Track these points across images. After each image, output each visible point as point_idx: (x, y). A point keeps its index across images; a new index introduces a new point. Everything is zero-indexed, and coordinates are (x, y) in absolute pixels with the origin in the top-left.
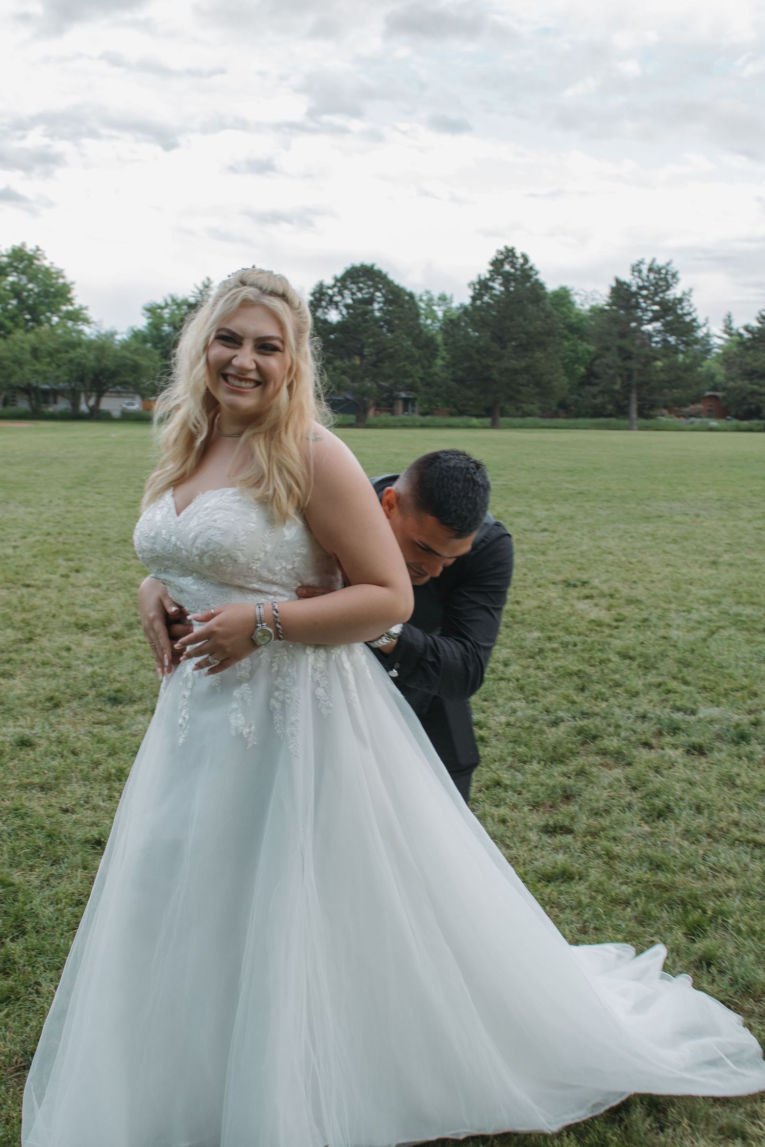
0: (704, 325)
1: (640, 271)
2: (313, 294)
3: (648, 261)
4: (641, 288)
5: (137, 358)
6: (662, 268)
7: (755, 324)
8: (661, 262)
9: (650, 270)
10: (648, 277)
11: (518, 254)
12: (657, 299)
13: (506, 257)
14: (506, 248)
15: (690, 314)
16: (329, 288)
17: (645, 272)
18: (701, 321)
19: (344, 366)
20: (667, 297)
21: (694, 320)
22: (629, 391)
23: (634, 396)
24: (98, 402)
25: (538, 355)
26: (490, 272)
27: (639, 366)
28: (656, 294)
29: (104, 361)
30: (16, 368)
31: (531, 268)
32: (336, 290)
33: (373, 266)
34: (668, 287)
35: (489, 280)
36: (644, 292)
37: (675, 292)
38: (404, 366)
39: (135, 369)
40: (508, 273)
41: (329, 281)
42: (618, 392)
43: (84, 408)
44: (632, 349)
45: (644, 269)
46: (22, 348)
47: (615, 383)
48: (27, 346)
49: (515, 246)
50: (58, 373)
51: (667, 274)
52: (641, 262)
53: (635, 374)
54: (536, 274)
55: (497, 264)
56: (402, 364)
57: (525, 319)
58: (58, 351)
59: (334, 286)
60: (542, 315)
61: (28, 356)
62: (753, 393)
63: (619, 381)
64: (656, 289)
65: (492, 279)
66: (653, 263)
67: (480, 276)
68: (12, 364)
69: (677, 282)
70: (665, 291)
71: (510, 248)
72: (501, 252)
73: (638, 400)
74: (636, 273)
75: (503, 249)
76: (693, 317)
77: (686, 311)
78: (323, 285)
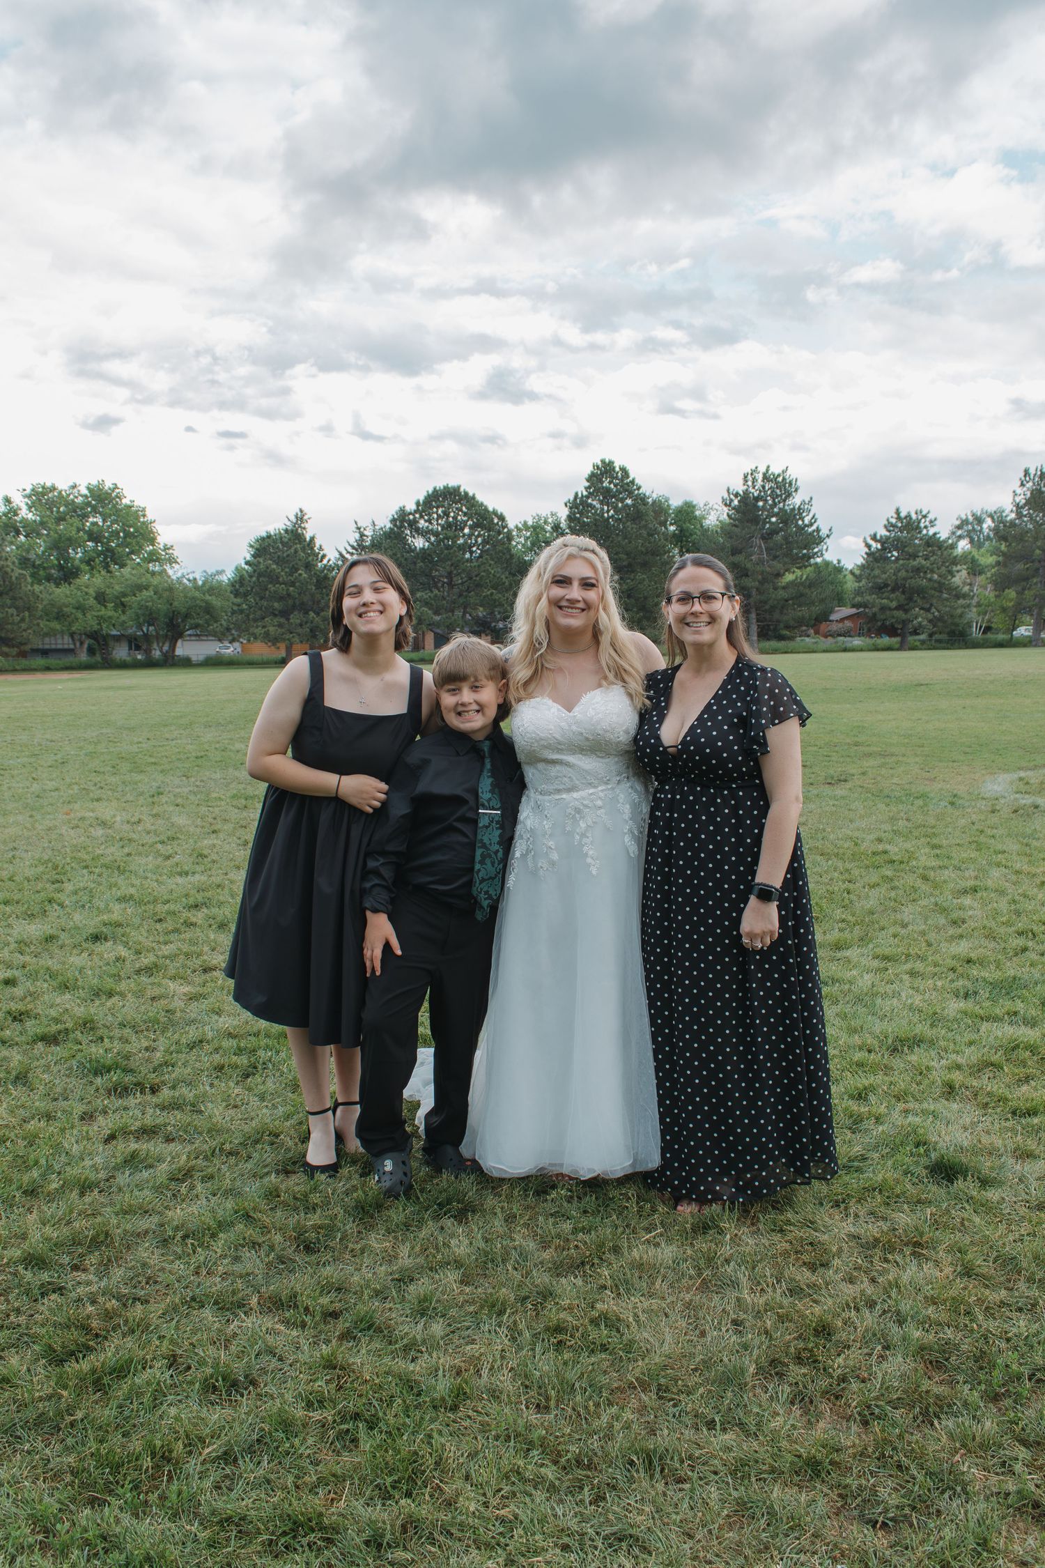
0: (828, 536)
1: (754, 480)
2: (393, 521)
3: (762, 469)
4: (757, 499)
5: (208, 597)
6: (779, 475)
7: (882, 532)
8: (776, 470)
9: (766, 478)
10: (763, 487)
11: (617, 469)
12: (776, 510)
13: (606, 472)
14: (603, 461)
15: (811, 524)
16: (410, 514)
17: (760, 482)
18: (824, 532)
19: (425, 597)
20: (786, 507)
21: (818, 530)
23: (753, 616)
24: (173, 648)
25: (640, 576)
26: (586, 488)
28: (775, 505)
29: (176, 603)
30: (80, 615)
31: (633, 482)
32: (417, 516)
33: (459, 487)
34: (789, 495)
35: (588, 497)
36: (761, 504)
37: (796, 500)
38: (492, 594)
39: (208, 610)
40: (608, 490)
41: (411, 507)
43: (157, 654)
44: (749, 565)
45: (760, 477)
46: (87, 593)
48: (91, 591)
49: (613, 460)
50: (123, 618)
51: (784, 479)
52: (754, 471)
53: (754, 592)
54: (639, 489)
55: (594, 479)
57: (625, 538)
58: (124, 595)
59: (416, 512)
60: (644, 532)
61: (92, 601)
62: (883, 609)
64: (774, 499)
65: (590, 495)
66: (767, 471)
67: (577, 494)
68: (74, 611)
69: (796, 490)
70: (785, 501)
71: (607, 461)
72: (598, 467)
73: (758, 621)
74: (750, 483)
75: (600, 463)
76: (814, 527)
77: (806, 521)
78: (405, 511)
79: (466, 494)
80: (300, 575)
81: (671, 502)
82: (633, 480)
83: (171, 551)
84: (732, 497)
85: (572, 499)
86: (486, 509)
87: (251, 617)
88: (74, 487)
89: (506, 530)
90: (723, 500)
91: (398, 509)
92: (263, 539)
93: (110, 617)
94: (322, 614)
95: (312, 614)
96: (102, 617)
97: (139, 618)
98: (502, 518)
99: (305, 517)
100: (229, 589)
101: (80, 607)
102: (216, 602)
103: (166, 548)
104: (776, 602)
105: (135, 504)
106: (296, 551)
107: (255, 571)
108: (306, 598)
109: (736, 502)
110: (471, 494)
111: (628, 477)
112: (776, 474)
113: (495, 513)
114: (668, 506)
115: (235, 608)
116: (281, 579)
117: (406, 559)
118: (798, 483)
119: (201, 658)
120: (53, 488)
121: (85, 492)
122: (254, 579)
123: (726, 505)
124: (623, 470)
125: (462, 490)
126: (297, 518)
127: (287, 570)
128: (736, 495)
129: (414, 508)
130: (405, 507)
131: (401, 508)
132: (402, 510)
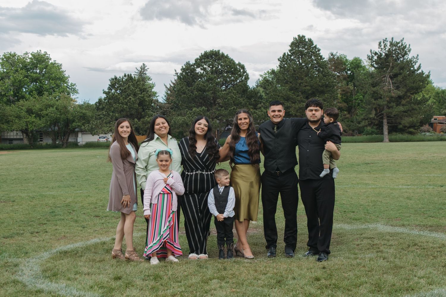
1: (385, 45)
2: (183, 69)
3: (389, 39)
4: (387, 56)
5: (84, 111)
6: (399, 43)
9: (392, 44)
10: (390, 49)
11: (307, 40)
12: (399, 62)
14: (299, 36)
15: (418, 70)
16: (192, 65)
17: (388, 47)
20: (404, 60)
22: (382, 118)
23: (385, 121)
26: (290, 51)
27: (385, 103)
28: (398, 59)
30: (17, 121)
31: (315, 47)
32: (195, 67)
33: (219, 51)
34: (406, 54)
35: (291, 55)
37: (410, 56)
38: (234, 109)
40: (302, 51)
42: (374, 119)
45: (388, 44)
46: (22, 109)
47: (371, 114)
49: (304, 35)
51: (402, 45)
52: (385, 40)
53: (385, 108)
54: (319, 50)
55: (294, 45)
56: (232, 108)
58: (41, 110)
59: (195, 64)
63: (374, 112)
64: (397, 56)
66: (392, 40)
67: (285, 54)
68: (14, 119)
69: (409, 51)
70: (403, 56)
71: (301, 36)
72: (296, 39)
73: (388, 123)
74: (382, 47)
75: (297, 37)
76: (420, 71)
77: (416, 68)
78: (189, 64)
79: (223, 54)
80: (130, 99)
81: (347, 58)
82: (316, 46)
83: (75, 87)
84: (373, 55)
85: (282, 56)
86: (234, 63)
87: (104, 121)
88: (27, 54)
89: (245, 74)
90: (368, 56)
91: (186, 63)
92: (113, 79)
93: (33, 122)
94: (142, 120)
95: (136, 120)
96: (29, 122)
97: (48, 122)
98: (243, 67)
99: (146, 68)
100: (95, 106)
101: (19, 117)
102: (89, 114)
103: (72, 85)
104: (397, 113)
105: (57, 62)
106: (129, 87)
107: (107, 97)
108: (133, 112)
109: (375, 58)
110: (225, 55)
111: (313, 44)
112: (398, 41)
113: (239, 64)
114: (346, 60)
115: (98, 117)
116: (120, 101)
117: (188, 90)
118: (411, 47)
119: (84, 143)
120: (14, 55)
121: (30, 56)
122: (106, 101)
123: (369, 59)
124: (310, 40)
125: (221, 52)
126: (141, 68)
127: (124, 96)
128: (376, 54)
129: (194, 62)
130: (189, 62)
131: (187, 63)
132: (188, 64)
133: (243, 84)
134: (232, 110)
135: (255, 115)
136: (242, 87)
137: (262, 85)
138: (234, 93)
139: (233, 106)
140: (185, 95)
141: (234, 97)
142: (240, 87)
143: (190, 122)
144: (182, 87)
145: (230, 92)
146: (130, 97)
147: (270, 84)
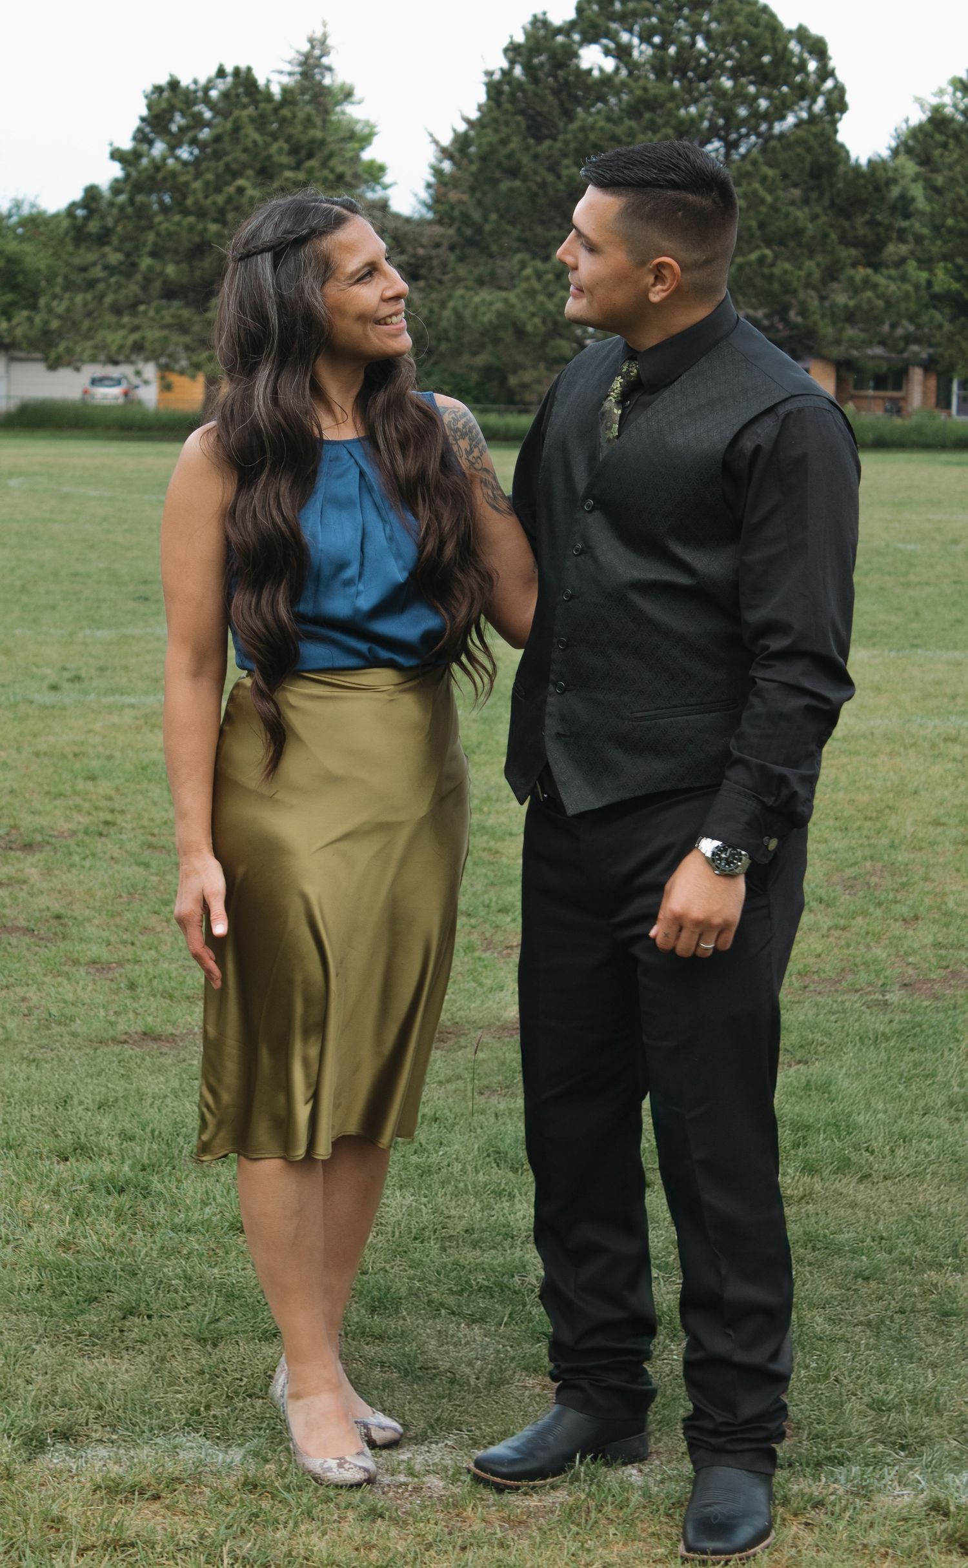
2: (513, 51)
16: (559, 31)
32: (577, 37)
38: (762, 260)
56: (754, 256)
59: (572, 26)
78: (545, 24)
80: (241, 190)
86: (774, 26)
87: (109, 299)
89: (829, 84)
92: (158, 89)
98: (818, 48)
100: (66, 223)
102: (37, 259)
106: (236, 129)
107: (128, 176)
113: (801, 34)
115: (78, 278)
116: (189, 201)
117: (536, 157)
122: (122, 198)
126: (311, 41)
127: (210, 176)
129: (571, 15)
130: (544, 14)
131: (535, 16)
132: (540, 24)
133: (816, 136)
134: (749, 264)
135: (869, 294)
136: (809, 149)
137: (911, 142)
138: (763, 179)
139: (757, 247)
140: (517, 183)
141: (762, 201)
142: (799, 150)
143: (537, 320)
144: (504, 142)
145: (747, 175)
146: (241, 182)
147: (952, 142)
